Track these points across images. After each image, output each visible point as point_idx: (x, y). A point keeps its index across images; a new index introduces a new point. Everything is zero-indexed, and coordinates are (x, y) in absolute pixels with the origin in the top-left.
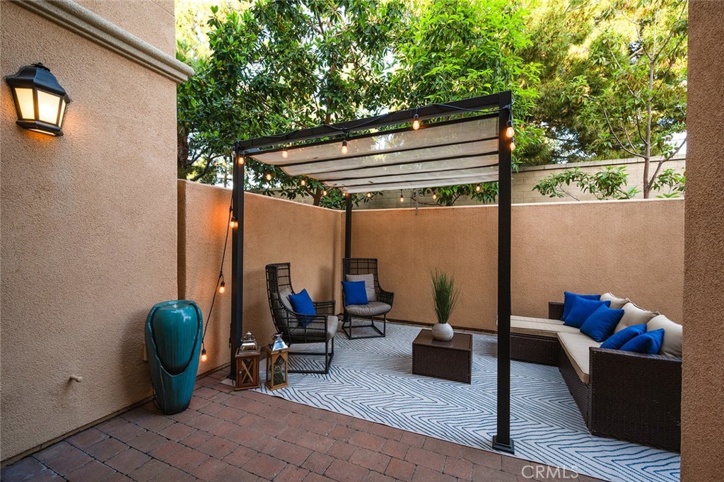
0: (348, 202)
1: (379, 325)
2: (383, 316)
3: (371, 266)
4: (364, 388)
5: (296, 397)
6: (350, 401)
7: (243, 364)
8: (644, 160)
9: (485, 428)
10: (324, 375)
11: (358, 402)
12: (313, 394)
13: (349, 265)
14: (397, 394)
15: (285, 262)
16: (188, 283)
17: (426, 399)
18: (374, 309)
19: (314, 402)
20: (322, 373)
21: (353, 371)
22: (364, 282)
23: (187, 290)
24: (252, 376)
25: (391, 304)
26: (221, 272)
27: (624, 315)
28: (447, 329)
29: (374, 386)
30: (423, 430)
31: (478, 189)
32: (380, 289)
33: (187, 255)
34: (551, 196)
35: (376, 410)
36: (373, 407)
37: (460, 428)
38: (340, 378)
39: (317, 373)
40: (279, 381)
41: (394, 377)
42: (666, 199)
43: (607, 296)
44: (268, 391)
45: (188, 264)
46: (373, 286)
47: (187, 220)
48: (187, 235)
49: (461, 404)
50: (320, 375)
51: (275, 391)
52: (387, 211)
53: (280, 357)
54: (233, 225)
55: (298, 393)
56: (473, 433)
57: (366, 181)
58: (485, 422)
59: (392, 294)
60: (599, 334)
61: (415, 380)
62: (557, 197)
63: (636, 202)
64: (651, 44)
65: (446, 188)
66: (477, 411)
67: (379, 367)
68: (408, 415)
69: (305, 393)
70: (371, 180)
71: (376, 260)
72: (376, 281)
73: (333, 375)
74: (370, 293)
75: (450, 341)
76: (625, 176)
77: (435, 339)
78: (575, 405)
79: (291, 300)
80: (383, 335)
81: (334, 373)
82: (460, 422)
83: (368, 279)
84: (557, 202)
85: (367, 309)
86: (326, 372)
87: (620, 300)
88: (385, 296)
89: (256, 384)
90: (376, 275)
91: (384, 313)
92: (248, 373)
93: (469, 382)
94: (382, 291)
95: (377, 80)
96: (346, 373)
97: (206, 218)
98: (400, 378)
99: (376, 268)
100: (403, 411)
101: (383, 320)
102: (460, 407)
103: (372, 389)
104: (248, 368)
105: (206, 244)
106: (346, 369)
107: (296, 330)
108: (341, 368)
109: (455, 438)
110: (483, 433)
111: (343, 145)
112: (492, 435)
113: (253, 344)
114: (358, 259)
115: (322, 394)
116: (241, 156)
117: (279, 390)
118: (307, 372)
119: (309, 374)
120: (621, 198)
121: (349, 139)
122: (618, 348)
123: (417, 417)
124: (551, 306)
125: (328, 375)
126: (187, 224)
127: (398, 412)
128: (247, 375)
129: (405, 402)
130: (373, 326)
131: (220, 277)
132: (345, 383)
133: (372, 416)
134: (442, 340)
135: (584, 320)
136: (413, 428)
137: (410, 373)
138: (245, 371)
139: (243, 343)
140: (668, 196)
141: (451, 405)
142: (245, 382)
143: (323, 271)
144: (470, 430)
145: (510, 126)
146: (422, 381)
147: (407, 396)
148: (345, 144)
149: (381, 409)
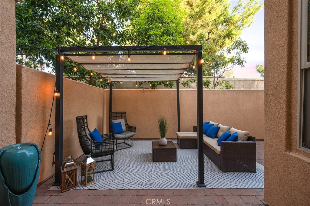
0: (111, 85)
1: (129, 142)
2: (131, 138)
3: (123, 115)
4: (135, 173)
5: (102, 187)
6: (131, 181)
7: (67, 176)
8: (213, 77)
9: (191, 179)
10: (112, 171)
11: (136, 181)
12: (111, 182)
13: (112, 115)
14: (151, 173)
15: (84, 115)
16: (23, 131)
17: (164, 173)
18: (128, 135)
19: (113, 187)
20: (110, 170)
21: (125, 166)
22: (121, 123)
23: (22, 136)
24: (73, 181)
25: (135, 132)
26: (49, 123)
27: (220, 129)
28: (165, 141)
29: (140, 172)
30: (170, 187)
31: (168, 83)
32: (128, 125)
33: (23, 113)
34: (187, 87)
35: (146, 183)
36: (144, 182)
37: (183, 182)
38: (121, 171)
39: (108, 171)
40: (90, 180)
41: (145, 165)
42: (221, 90)
43: (211, 123)
44: (84, 187)
45: (23, 119)
46: (125, 124)
47: (23, 91)
48: (23, 100)
49: (178, 171)
50: (110, 171)
51: (88, 187)
52: (129, 90)
53: (91, 167)
54: (56, 94)
55: (102, 184)
56: (188, 183)
57: (124, 76)
58: (190, 177)
59: (135, 127)
60: (213, 136)
61: (155, 165)
62: (188, 88)
63: (216, 90)
64: (215, 40)
65: (155, 82)
66: (185, 173)
67: (137, 161)
68: (160, 181)
69: (106, 183)
70: (126, 75)
71: (126, 112)
72: (126, 122)
73: (116, 170)
74: (124, 128)
75: (166, 145)
76: (211, 82)
77: (160, 145)
78: (212, 162)
79: (91, 135)
80: (131, 146)
81: (117, 169)
82: (182, 179)
83: (122, 121)
84: (188, 89)
85: (124, 135)
86: (113, 169)
87: (217, 123)
88: (131, 128)
89: (76, 185)
90: (125, 119)
91: (132, 136)
92: (70, 180)
93: (176, 161)
94: (129, 126)
95: (121, 31)
96: (123, 168)
97: (36, 90)
98: (149, 165)
99: (126, 116)
100: (157, 180)
101: (132, 139)
102: (178, 173)
103: (139, 173)
104: (70, 177)
105: (36, 106)
106: (122, 166)
107: (95, 151)
108: (119, 166)
109: (184, 187)
110: (192, 181)
111: (128, 57)
112: (196, 181)
113: (73, 162)
114: (117, 112)
115: (116, 181)
116: (62, 55)
117: (91, 185)
118: (102, 172)
119: (104, 173)
120: (210, 89)
121: (131, 54)
122: (226, 140)
123: (164, 182)
124: (194, 127)
125: (114, 171)
126: (23, 93)
127: (156, 181)
128: (70, 181)
129: (156, 176)
130: (124, 143)
131: (49, 125)
132: (125, 173)
133: (146, 187)
134: (163, 145)
135: (207, 132)
136: (166, 187)
137: (151, 162)
138: (68, 179)
139: (66, 163)
140: (221, 89)
141: (175, 173)
142: (68, 186)
143: (99, 118)
144: (187, 182)
145: (202, 59)
146: (158, 164)
147: (155, 173)
148: (129, 57)
149: (147, 182)
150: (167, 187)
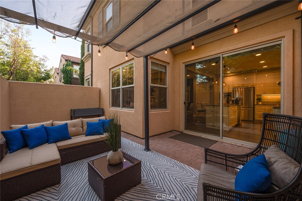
150: (167, 158)
